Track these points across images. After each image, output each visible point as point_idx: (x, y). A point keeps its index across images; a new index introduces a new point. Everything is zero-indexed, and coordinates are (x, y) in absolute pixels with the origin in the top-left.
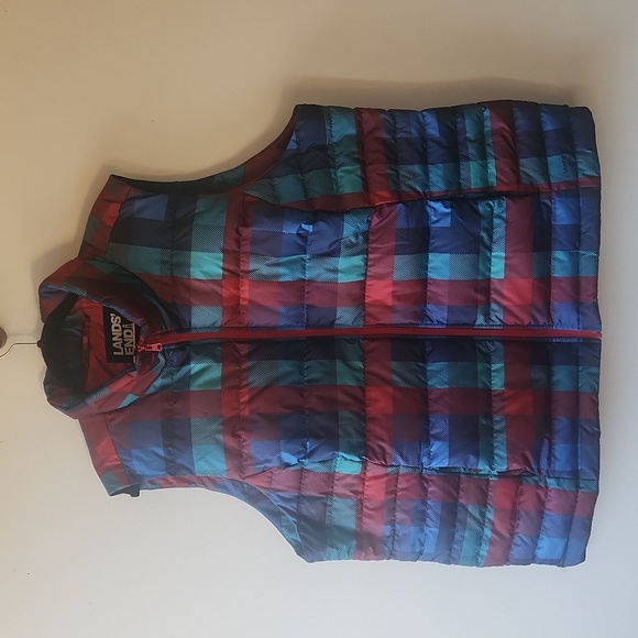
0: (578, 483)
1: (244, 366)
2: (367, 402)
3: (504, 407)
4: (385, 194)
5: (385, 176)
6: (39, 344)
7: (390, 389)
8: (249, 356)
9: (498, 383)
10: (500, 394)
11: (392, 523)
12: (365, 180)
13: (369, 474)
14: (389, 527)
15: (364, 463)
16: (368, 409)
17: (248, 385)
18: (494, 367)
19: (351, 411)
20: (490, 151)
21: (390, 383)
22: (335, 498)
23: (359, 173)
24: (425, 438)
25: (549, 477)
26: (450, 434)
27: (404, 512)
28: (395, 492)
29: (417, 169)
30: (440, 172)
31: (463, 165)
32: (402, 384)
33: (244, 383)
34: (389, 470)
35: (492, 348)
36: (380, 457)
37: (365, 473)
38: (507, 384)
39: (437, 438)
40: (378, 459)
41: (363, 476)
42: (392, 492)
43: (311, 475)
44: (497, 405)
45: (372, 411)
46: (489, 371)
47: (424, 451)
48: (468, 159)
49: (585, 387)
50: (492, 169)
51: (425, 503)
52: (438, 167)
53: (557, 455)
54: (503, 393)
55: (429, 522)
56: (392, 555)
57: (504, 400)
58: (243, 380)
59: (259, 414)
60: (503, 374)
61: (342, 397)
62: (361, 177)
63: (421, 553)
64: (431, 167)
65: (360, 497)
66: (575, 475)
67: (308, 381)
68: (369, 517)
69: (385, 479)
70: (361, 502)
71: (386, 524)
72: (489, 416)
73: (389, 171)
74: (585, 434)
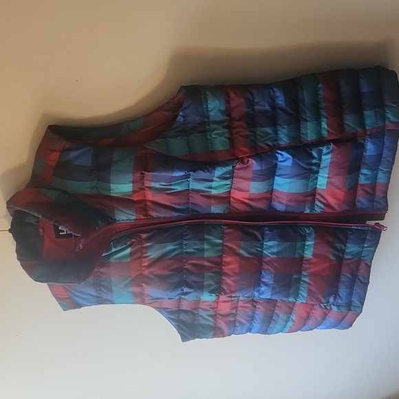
0: (350, 307)
1: (144, 245)
3: (310, 268)
4: (245, 149)
5: (246, 137)
6: (10, 231)
7: (238, 259)
8: (148, 240)
9: (308, 254)
10: (309, 260)
12: (231, 140)
13: (221, 300)
15: (218, 296)
16: (224, 267)
17: (147, 257)
18: (308, 243)
19: (212, 272)
20: (323, 113)
21: (238, 254)
22: (200, 310)
23: (227, 135)
24: (257, 283)
25: (333, 305)
26: (274, 284)
28: (236, 308)
29: (269, 130)
30: (285, 131)
31: (303, 124)
32: (246, 255)
33: (144, 255)
34: (233, 299)
35: (308, 232)
37: (218, 300)
38: (314, 255)
39: (265, 284)
42: (234, 308)
43: (185, 301)
44: (305, 266)
45: (226, 269)
46: (304, 246)
47: (256, 289)
48: (306, 121)
50: (324, 125)
51: (254, 312)
52: (284, 128)
53: (341, 295)
54: (311, 260)
55: (256, 321)
57: (310, 264)
58: (144, 253)
59: (154, 275)
60: (312, 249)
62: (229, 139)
64: (279, 128)
65: (215, 310)
67: (186, 252)
69: (231, 302)
72: (299, 273)
73: (248, 133)
74: (359, 283)
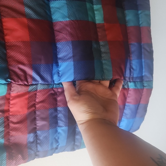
0: (143, 84)
7: (25, 20)
9: (99, 18)
10: (102, 26)
11: (34, 130)
13: (13, 94)
14: (32, 135)
15: (9, 85)
21: (24, 15)
25: (130, 82)
26: (73, 56)
27: (43, 119)
28: (34, 105)
32: (34, 16)
34: (30, 88)
36: (23, 78)
37: (10, 94)
38: (105, 19)
39: (64, 59)
40: (22, 80)
41: (8, 96)
42: (32, 106)
45: (10, 39)
46: (93, 10)
47: (55, 70)
49: (142, 23)
51: (56, 110)
53: (134, 67)
55: (61, 123)
56: (37, 156)
57: (105, 30)
60: (102, 12)
63: (57, 148)
65: (6, 114)
66: (141, 79)
68: (15, 129)
69: (27, 96)
70: (7, 118)
71: (30, 133)
72: (97, 42)
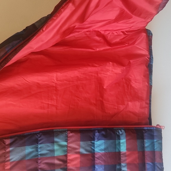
1: (8, 150)
2: (68, 161)
3: (126, 160)
8: (11, 145)
9: (123, 149)
16: (68, 164)
18: (122, 141)
32: (85, 152)
33: (8, 159)
35: (121, 133)
38: (127, 149)
44: (123, 158)
46: (119, 143)
49: (157, 148)
54: (125, 153)
58: (7, 157)
60: (125, 145)
61: (57, 162)
67: (41, 155)
74: (158, 169)
